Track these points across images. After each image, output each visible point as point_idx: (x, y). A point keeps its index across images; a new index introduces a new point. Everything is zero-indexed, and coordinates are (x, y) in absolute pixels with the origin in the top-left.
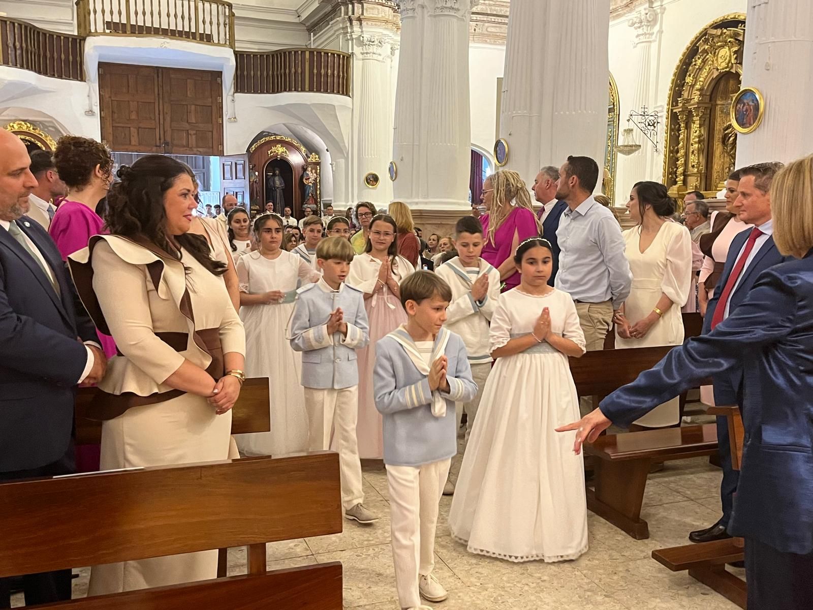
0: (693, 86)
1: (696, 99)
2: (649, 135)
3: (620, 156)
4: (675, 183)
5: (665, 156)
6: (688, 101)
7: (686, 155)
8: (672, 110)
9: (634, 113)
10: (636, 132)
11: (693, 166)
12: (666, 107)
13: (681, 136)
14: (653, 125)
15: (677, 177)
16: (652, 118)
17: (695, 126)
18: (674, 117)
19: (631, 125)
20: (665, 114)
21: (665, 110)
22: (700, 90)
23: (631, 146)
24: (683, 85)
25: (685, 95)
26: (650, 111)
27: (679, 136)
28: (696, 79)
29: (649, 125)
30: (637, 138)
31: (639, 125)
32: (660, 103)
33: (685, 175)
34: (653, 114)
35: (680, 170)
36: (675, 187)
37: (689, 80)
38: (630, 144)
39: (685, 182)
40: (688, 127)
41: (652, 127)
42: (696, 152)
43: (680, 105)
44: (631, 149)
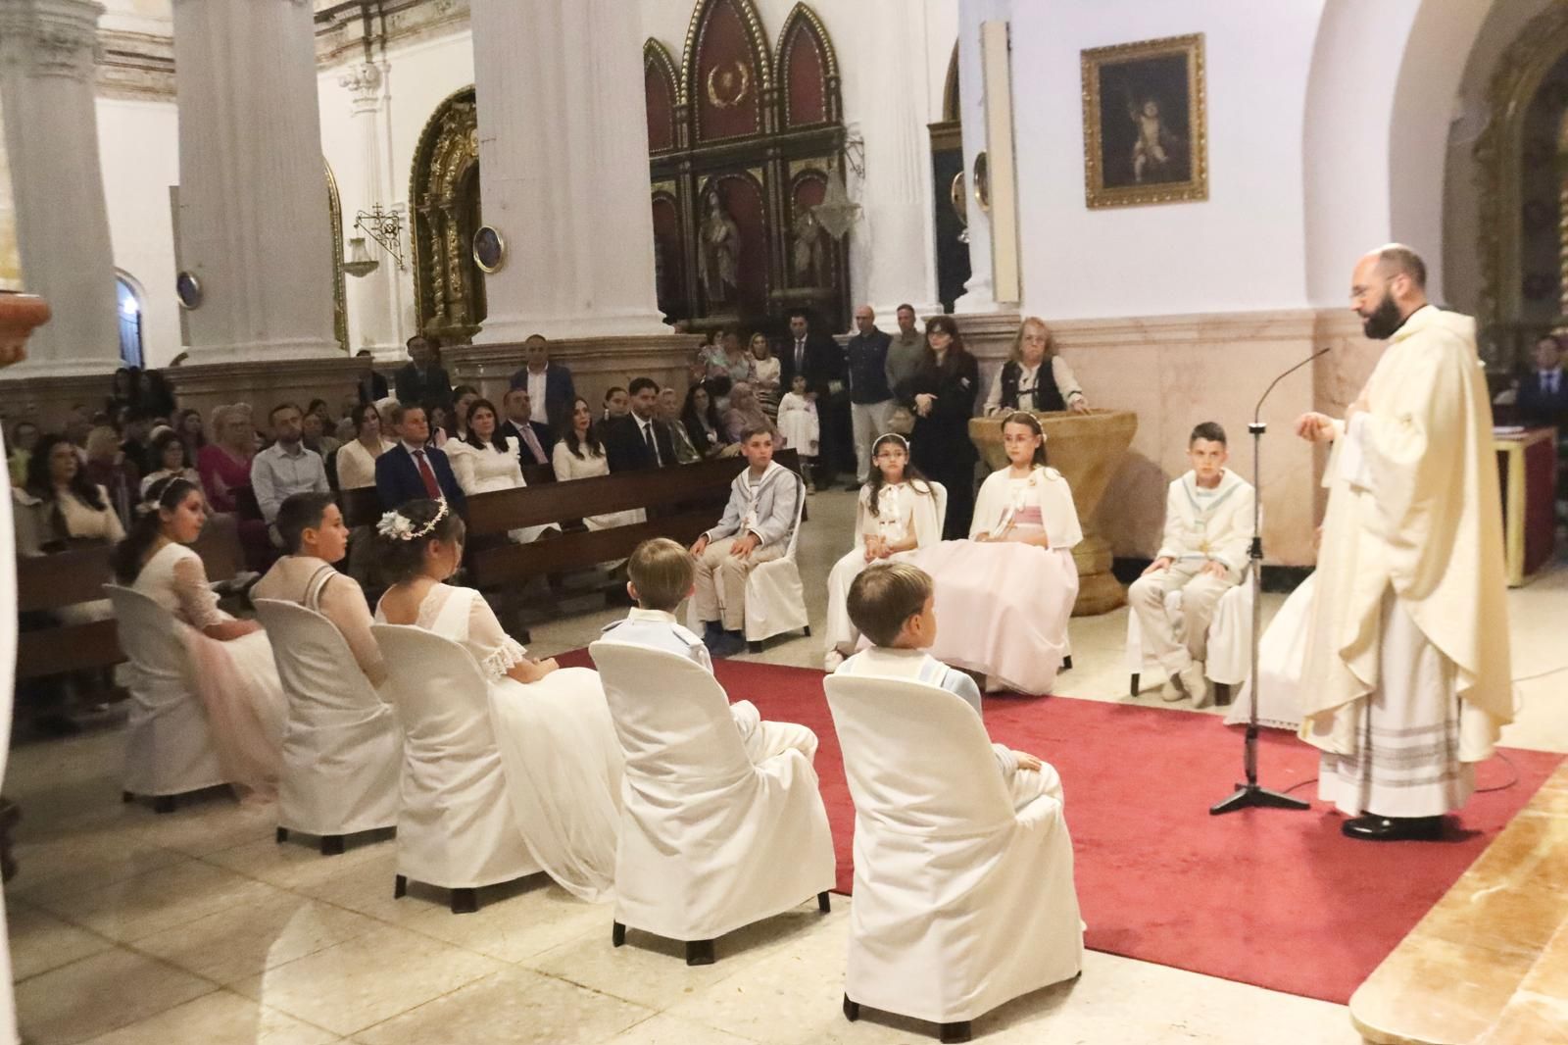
0: (442, 176)
1: (448, 195)
2: (388, 246)
3: (350, 280)
4: (434, 314)
5: (415, 274)
6: (438, 197)
7: (445, 274)
8: (417, 210)
9: (363, 215)
10: (370, 243)
11: (456, 289)
12: (408, 205)
13: (435, 248)
14: (393, 232)
15: (435, 306)
16: (390, 222)
17: (452, 234)
18: (420, 221)
19: (361, 233)
20: (406, 215)
21: (407, 209)
22: (453, 183)
23: (365, 263)
24: (429, 175)
25: (433, 188)
26: (387, 211)
27: (431, 248)
28: (445, 166)
29: (387, 231)
30: (372, 251)
31: (372, 232)
32: (399, 196)
33: (446, 300)
34: (390, 215)
35: (439, 294)
36: (434, 321)
37: (436, 167)
38: (364, 260)
39: (447, 312)
40: (442, 235)
41: (392, 235)
42: (457, 269)
43: (428, 203)
44: (363, 268)
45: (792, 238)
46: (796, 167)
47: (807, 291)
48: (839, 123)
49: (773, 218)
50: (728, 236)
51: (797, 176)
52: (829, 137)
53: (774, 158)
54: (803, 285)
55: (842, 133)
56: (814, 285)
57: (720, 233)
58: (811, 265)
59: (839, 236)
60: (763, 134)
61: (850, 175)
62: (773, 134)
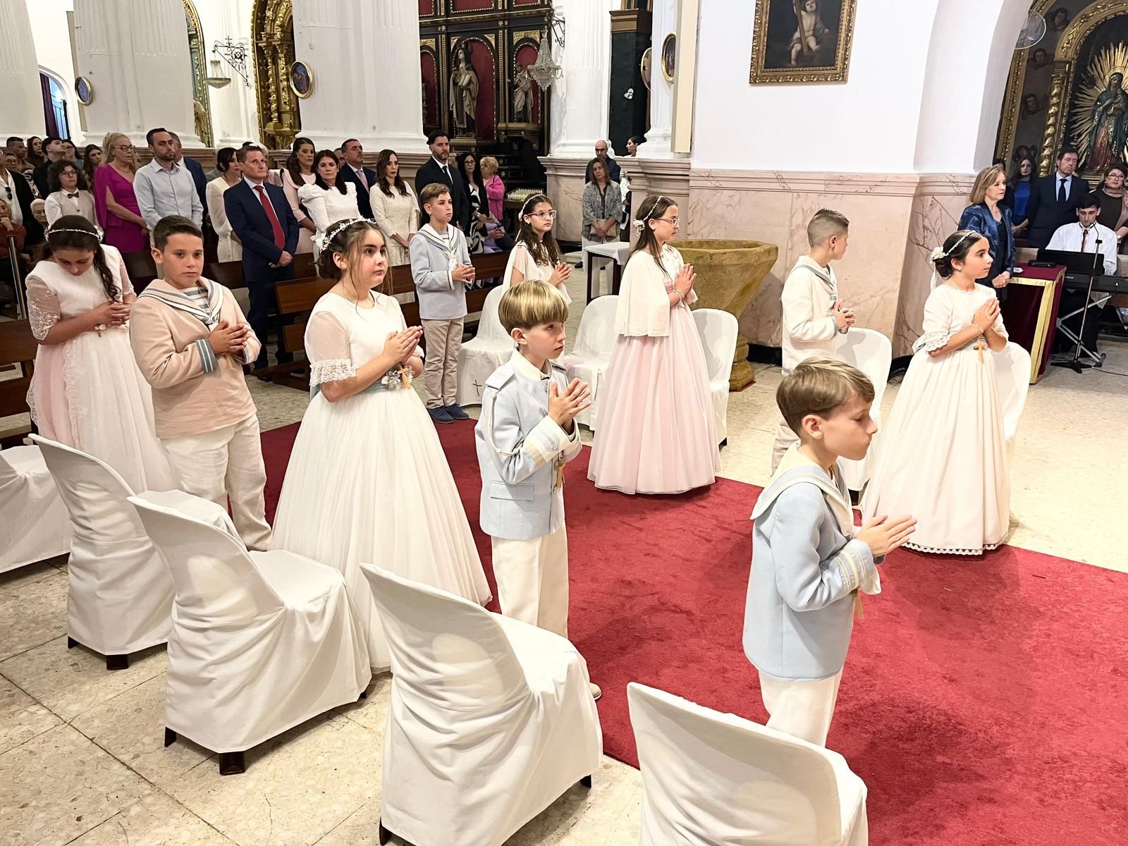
0: (274, 21)
1: (278, 35)
2: (237, 68)
3: (211, 89)
4: (271, 120)
5: (257, 90)
6: (271, 36)
7: (277, 91)
8: (257, 44)
9: (219, 44)
10: (224, 64)
11: (285, 103)
12: (251, 40)
13: (270, 72)
14: (240, 58)
15: (272, 114)
16: (238, 50)
17: (282, 63)
18: (259, 51)
19: (218, 58)
20: (250, 47)
21: (250, 43)
22: (281, 26)
23: (221, 79)
24: (264, 19)
25: (268, 29)
26: (235, 43)
27: (267, 72)
28: (275, 13)
29: (236, 57)
30: (225, 70)
31: (226, 57)
32: (243, 33)
33: (278, 110)
34: (238, 46)
35: (274, 106)
36: (271, 124)
37: (269, 13)
38: (220, 77)
39: (280, 118)
40: (275, 63)
41: (240, 60)
42: (285, 89)
43: (264, 39)
44: (223, 82)
45: (513, 87)
46: (517, 36)
47: (522, 125)
48: (549, 6)
49: (501, 72)
50: (470, 81)
51: (518, 43)
52: (542, 15)
53: (503, 28)
54: (520, 121)
55: (550, 13)
56: (526, 121)
57: (464, 79)
58: (525, 106)
59: (545, 89)
60: (496, 9)
61: (555, 44)
62: (503, 10)
